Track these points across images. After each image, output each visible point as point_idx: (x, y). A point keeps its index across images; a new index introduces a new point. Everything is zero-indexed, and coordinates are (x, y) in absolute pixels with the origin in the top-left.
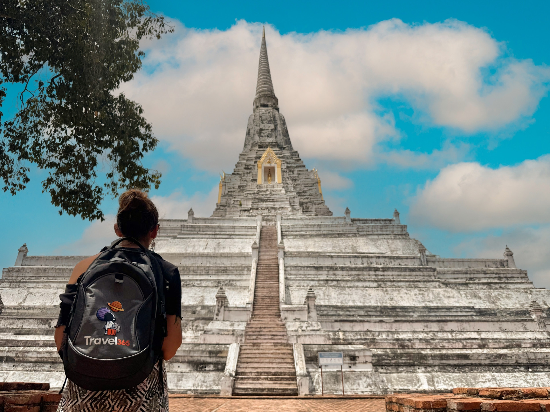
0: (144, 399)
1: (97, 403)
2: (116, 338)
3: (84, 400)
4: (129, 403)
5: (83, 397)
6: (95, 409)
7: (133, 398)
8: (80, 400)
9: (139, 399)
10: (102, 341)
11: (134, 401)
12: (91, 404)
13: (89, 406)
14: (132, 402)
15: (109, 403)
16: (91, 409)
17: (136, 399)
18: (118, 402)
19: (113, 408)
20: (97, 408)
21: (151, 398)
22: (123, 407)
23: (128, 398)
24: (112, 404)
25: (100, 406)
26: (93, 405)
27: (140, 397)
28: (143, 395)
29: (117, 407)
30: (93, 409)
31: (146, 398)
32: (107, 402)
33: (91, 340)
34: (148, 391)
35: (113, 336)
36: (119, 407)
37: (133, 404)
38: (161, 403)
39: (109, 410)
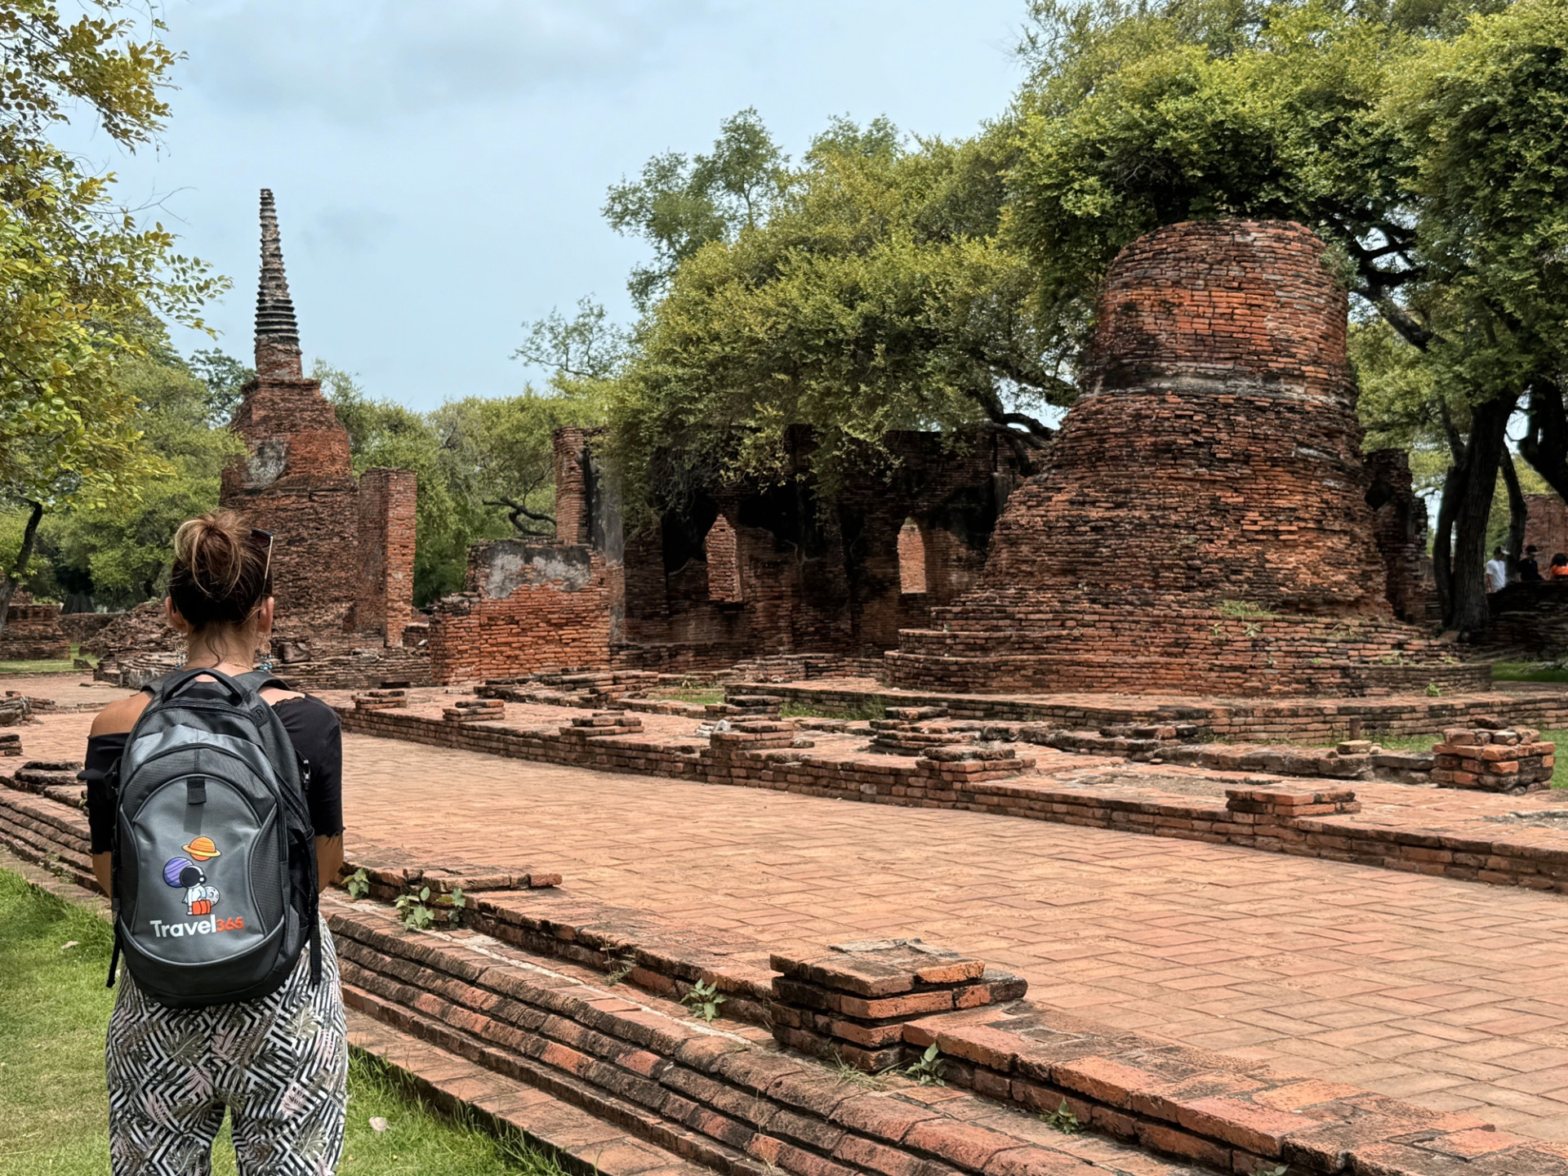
0: (279, 1011)
1: (180, 1022)
2: (213, 917)
3: (153, 1015)
4: (248, 1021)
5: (152, 1010)
6: (177, 1032)
7: (256, 1010)
8: (147, 1015)
9: (267, 1012)
10: (185, 930)
11: (258, 1016)
12: (167, 1023)
13: (165, 1027)
14: (254, 1019)
15: (205, 1021)
16: (167, 1033)
17: (262, 1014)
18: (225, 1018)
19: (214, 1029)
20: (181, 1032)
21: (295, 1010)
22: (236, 1030)
23: (244, 1010)
24: (212, 1022)
25: (186, 1028)
26: (172, 1024)
27: (270, 1008)
28: (277, 1003)
29: (224, 1027)
30: (172, 1032)
31: (283, 1008)
32: (200, 1019)
33: (164, 928)
34: (288, 993)
35: (206, 915)
36: (227, 1029)
37: (257, 1022)
38: (320, 1019)
39: (206, 1034)
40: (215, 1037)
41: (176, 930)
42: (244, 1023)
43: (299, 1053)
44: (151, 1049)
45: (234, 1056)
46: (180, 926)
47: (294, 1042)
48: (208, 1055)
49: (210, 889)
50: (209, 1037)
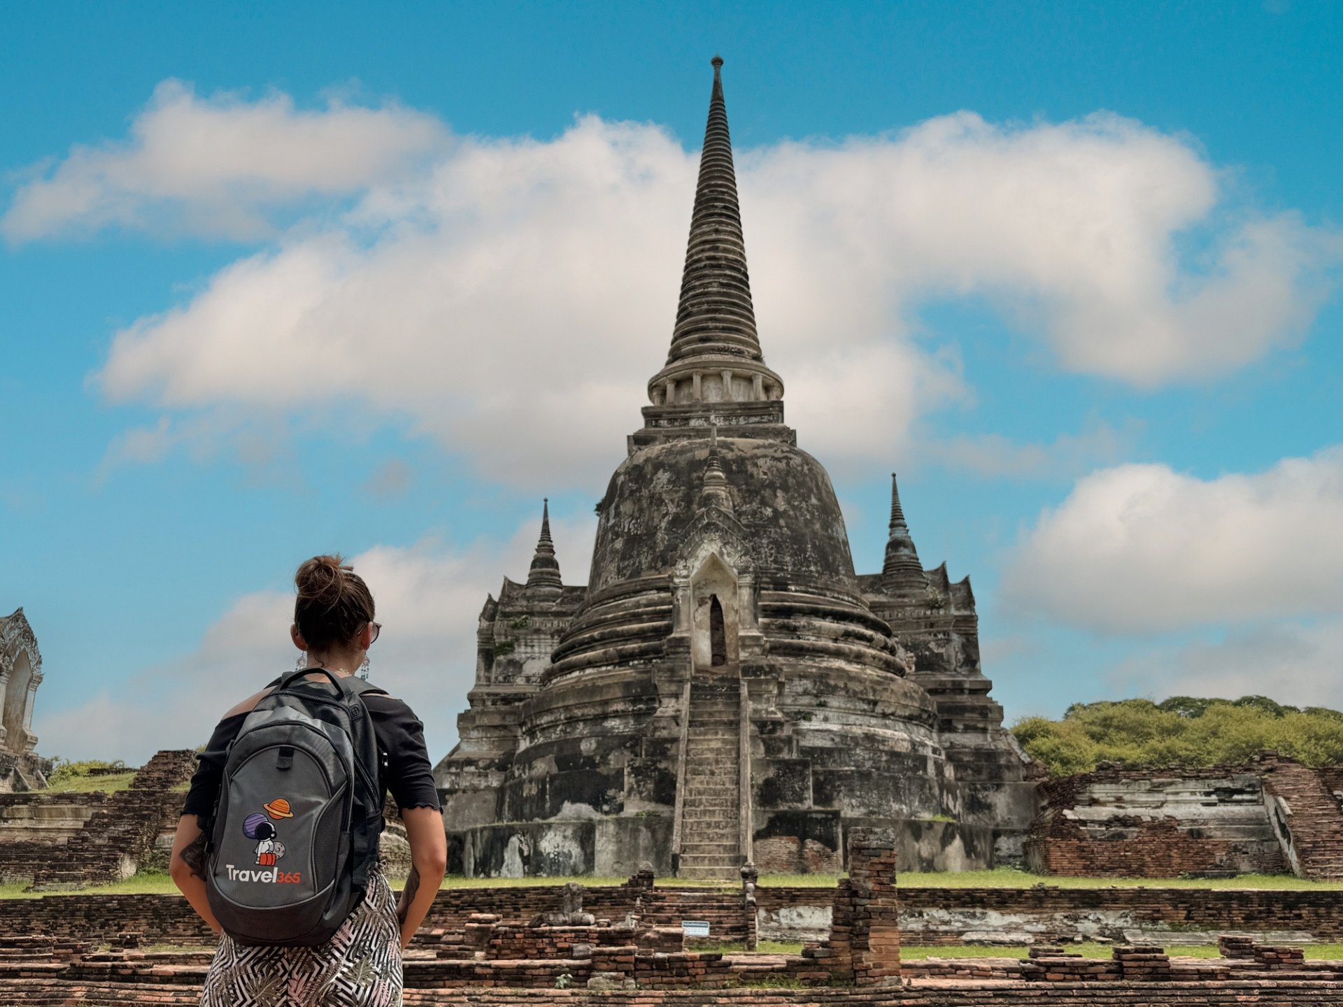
0: (344, 961)
1: (263, 966)
2: (275, 870)
3: (241, 960)
4: (317, 968)
5: (241, 956)
6: (260, 976)
7: (324, 958)
8: (236, 960)
9: (333, 961)
10: (251, 876)
11: (325, 964)
12: (252, 968)
13: (250, 971)
14: (322, 967)
15: (283, 966)
16: (252, 976)
17: (329, 962)
18: (299, 964)
19: (290, 974)
20: (263, 975)
21: (357, 961)
22: (307, 975)
23: (314, 958)
24: (289, 968)
25: (268, 972)
26: (256, 969)
27: (336, 959)
28: (342, 954)
29: (297, 973)
30: (255, 976)
31: (348, 959)
32: (279, 964)
34: (352, 946)
35: (270, 868)
36: (301, 974)
37: (325, 970)
38: (378, 970)
39: (284, 979)
40: (291, 981)
41: (244, 876)
42: (313, 969)
43: (358, 997)
44: (238, 991)
45: (305, 999)
46: (247, 873)
47: (355, 987)
48: (285, 998)
49: (278, 845)
50: (287, 981)
